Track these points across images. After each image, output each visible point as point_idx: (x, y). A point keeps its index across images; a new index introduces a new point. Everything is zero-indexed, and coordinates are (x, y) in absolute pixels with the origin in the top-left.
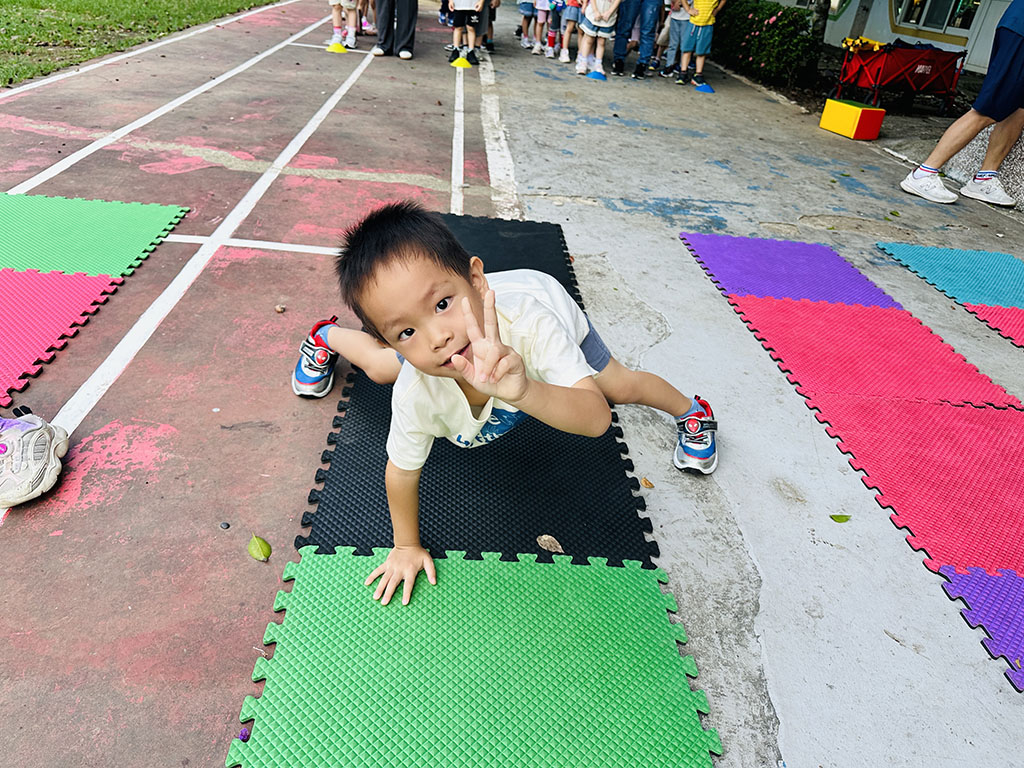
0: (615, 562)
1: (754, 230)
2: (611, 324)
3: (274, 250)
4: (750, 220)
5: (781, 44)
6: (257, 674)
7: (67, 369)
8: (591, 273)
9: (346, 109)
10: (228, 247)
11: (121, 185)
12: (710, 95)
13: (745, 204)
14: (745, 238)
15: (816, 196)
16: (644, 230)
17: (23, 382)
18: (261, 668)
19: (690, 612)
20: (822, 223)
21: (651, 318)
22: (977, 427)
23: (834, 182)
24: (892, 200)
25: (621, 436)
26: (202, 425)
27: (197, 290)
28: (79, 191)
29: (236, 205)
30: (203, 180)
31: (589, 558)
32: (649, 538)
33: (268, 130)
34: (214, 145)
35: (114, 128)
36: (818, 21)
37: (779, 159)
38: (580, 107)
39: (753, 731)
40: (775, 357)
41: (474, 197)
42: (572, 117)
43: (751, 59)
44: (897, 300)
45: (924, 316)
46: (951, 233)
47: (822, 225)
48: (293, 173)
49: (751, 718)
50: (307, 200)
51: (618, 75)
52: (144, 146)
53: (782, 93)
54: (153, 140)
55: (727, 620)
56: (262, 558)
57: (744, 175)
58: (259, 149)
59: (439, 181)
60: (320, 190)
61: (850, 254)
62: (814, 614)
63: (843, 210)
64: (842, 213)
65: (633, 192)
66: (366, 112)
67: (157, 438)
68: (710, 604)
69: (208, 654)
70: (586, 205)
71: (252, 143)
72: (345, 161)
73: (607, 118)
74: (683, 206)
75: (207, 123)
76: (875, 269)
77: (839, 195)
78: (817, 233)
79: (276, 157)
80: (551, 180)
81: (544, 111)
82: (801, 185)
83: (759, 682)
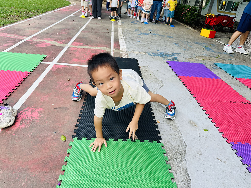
0: (151, 141)
1: (184, 60)
2: (149, 83)
3: (67, 65)
4: (183, 58)
5: (191, 15)
6: (63, 169)
7: (17, 94)
8: (145, 71)
9: (85, 31)
10: (56, 65)
11: (30, 50)
12: (173, 28)
13: (182, 54)
14: (182, 62)
15: (199, 52)
16: (157, 60)
17: (6, 98)
18: (63, 168)
19: (169, 153)
20: (201, 58)
21: (159, 82)
22: (239, 108)
23: (204, 48)
24: (218, 53)
25: (152, 110)
26: (50, 108)
27: (49, 75)
28: (20, 51)
29: (58, 54)
30: (50, 49)
31: (144, 140)
32: (159, 135)
33: (66, 36)
34: (53, 40)
35: (29, 36)
36: (199, 10)
37: (190, 43)
38: (142, 30)
39: (185, 183)
40: (190, 91)
41: (116, 52)
42: (140, 33)
43: (183, 19)
44: (219, 77)
45: (226, 81)
46: (233, 61)
47: (201, 59)
48: (72, 47)
49: (184, 180)
50: (76, 53)
51: (151, 23)
52: (36, 40)
53: (191, 27)
54: (38, 39)
55: (178, 155)
56: (64, 140)
57: (182, 47)
58: (64, 41)
59: (108, 48)
60: (79, 51)
61: (208, 66)
62: (199, 154)
63: (206, 55)
64: (206, 56)
65: (155, 51)
66: (90, 32)
67: (39, 111)
68: (174, 151)
69: (51, 164)
70: (143, 54)
71: (62, 40)
72: (85, 44)
73: (148, 33)
74: (167, 54)
75: (51, 35)
76: (214, 70)
77: (205, 51)
78: (200, 61)
79: (68, 43)
80: (135, 48)
81: (133, 32)
82: (196, 49)
83: (186, 171)
